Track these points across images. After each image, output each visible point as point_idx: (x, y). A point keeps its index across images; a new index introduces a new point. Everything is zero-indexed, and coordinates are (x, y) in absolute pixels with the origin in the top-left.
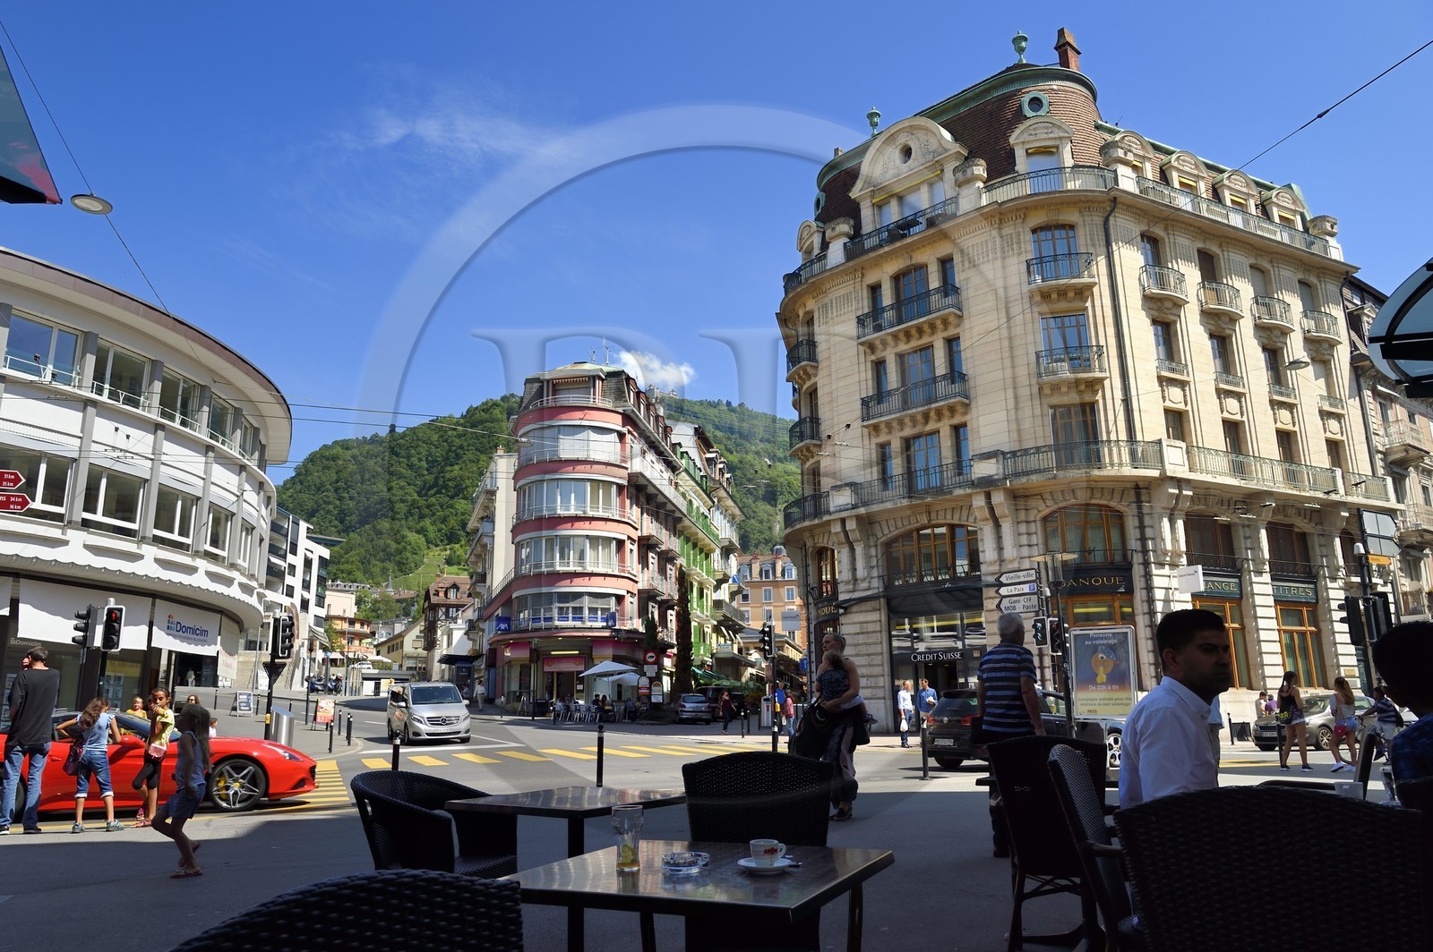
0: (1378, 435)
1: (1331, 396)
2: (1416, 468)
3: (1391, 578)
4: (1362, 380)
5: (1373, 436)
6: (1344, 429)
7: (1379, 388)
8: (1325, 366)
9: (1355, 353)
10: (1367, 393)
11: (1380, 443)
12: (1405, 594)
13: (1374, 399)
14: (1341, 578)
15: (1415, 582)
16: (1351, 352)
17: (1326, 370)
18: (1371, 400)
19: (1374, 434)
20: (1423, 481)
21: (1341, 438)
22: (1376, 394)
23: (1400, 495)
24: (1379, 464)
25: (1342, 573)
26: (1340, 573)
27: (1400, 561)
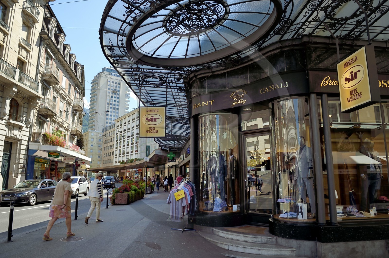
0: (42, 67)
1: (27, 41)
2: (54, 88)
3: (30, 125)
4: (42, 43)
5: (40, 66)
6: (28, 57)
7: (48, 50)
8: (29, 29)
9: (43, 31)
10: (43, 49)
11: (42, 70)
12: (34, 133)
13: (45, 53)
14: (5, 120)
15: (40, 130)
16: (42, 30)
17: (29, 31)
18: (44, 52)
19: (40, 65)
20: (54, 94)
21: (25, 60)
22: (46, 52)
23: (44, 93)
24: (39, 78)
25: (6, 117)
26: (5, 117)
27: (36, 120)
